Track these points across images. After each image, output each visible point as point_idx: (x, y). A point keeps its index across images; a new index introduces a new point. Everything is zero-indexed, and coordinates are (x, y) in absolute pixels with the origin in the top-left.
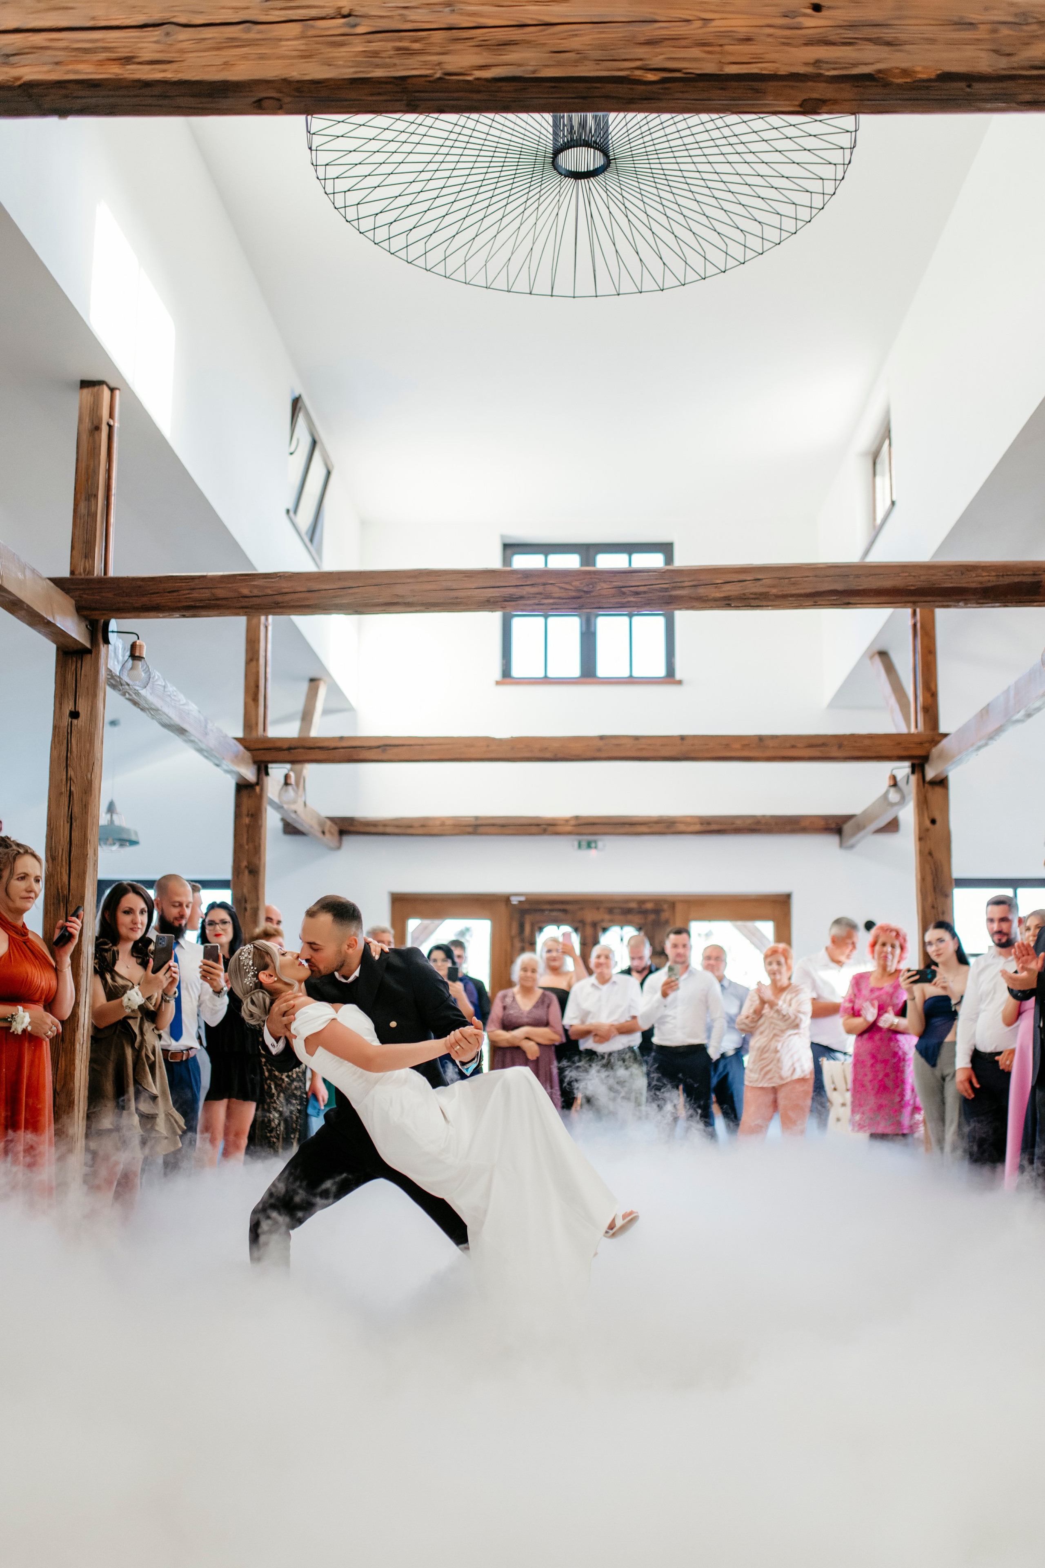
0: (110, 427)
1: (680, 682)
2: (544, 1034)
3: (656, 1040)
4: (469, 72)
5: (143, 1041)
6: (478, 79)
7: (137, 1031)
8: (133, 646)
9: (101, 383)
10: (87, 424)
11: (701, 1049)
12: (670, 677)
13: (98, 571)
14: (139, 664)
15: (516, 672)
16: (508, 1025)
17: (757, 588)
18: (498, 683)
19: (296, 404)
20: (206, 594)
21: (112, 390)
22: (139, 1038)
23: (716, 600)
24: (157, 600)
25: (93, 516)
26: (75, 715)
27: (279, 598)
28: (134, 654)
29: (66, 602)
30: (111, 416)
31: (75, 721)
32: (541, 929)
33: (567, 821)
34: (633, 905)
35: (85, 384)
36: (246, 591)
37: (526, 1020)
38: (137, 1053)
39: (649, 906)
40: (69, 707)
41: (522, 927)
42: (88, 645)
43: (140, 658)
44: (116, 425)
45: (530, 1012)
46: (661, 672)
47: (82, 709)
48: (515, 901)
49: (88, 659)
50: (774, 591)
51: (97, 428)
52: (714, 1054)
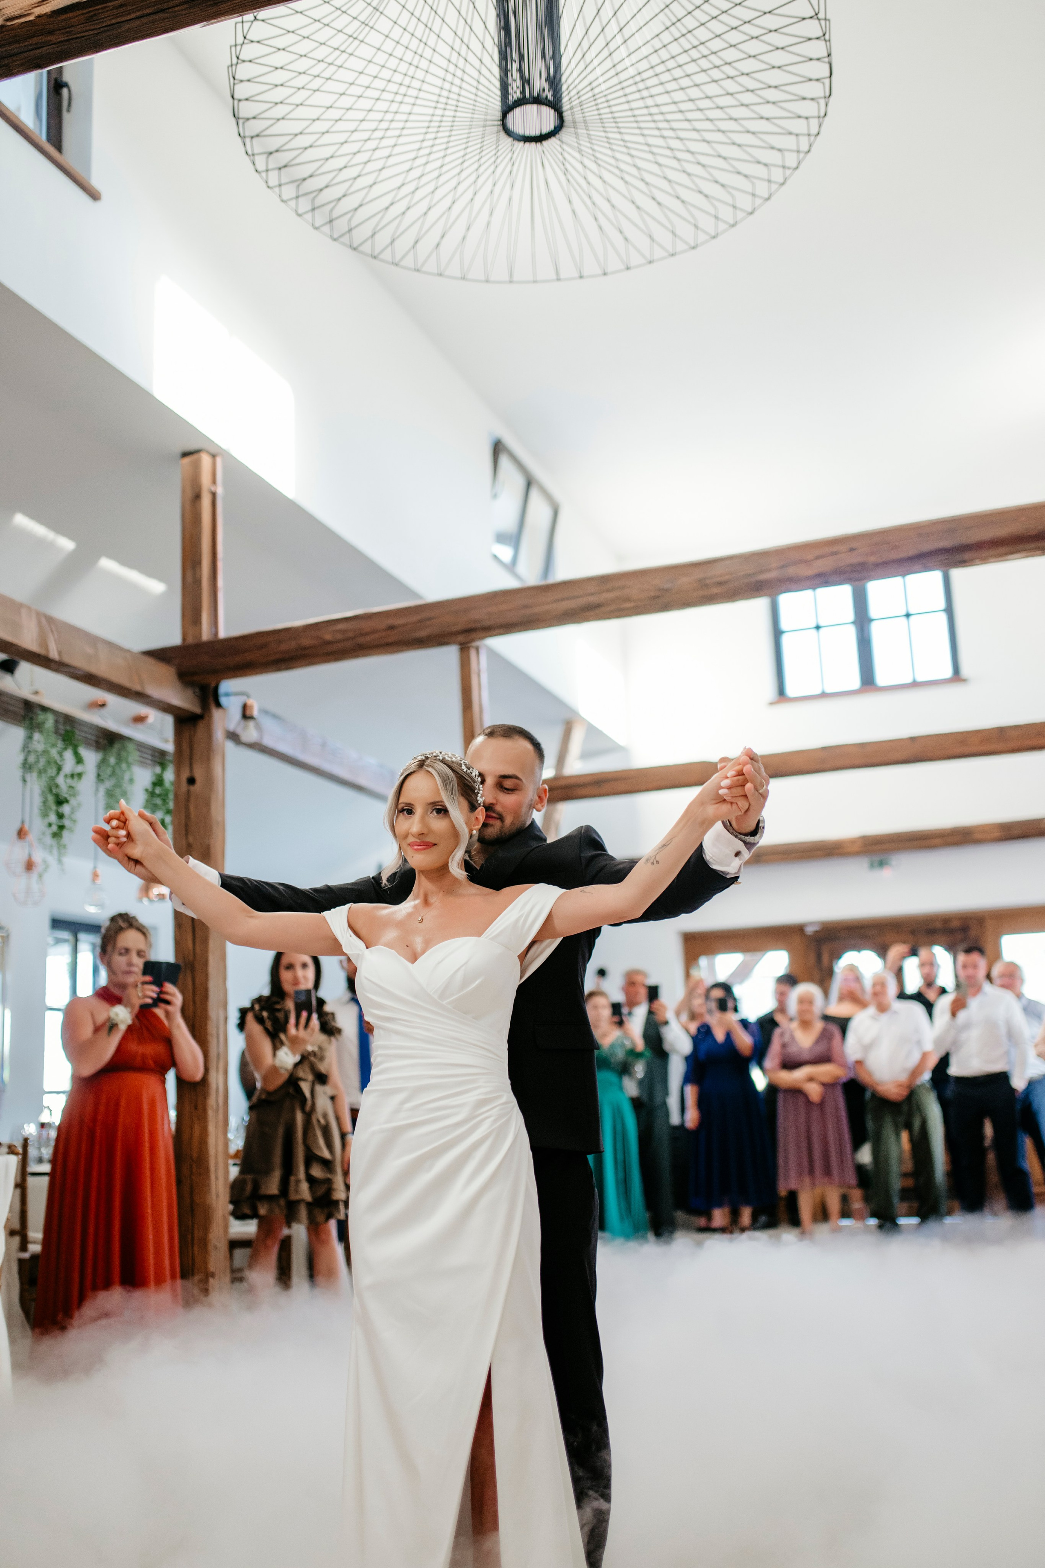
0: (214, 495)
1: (964, 680)
2: (826, 1071)
3: (954, 1070)
4: (29, 12)
5: (313, 1105)
6: (39, 17)
7: (307, 1094)
8: (245, 707)
9: (197, 451)
10: (189, 494)
11: (1002, 1078)
12: (957, 676)
13: (206, 635)
14: (251, 724)
15: (790, 691)
16: (789, 1064)
17: (854, 559)
18: (771, 704)
19: (498, 448)
20: (292, 644)
21: (214, 456)
22: (309, 1103)
23: (809, 578)
24: (248, 657)
25: (198, 582)
26: (191, 781)
27: (361, 640)
28: (246, 715)
29: (166, 672)
30: (214, 481)
31: (192, 788)
32: (839, 957)
33: (853, 841)
34: (938, 925)
35: (185, 455)
36: (328, 637)
37: (806, 1056)
38: (308, 1116)
39: (955, 924)
40: (185, 775)
41: (819, 957)
42: (197, 710)
43: (251, 718)
44: (220, 490)
45: (811, 1049)
46: (948, 673)
47: (198, 774)
48: (810, 930)
49: (201, 725)
50: (872, 559)
51: (197, 497)
52: (1019, 1083)
